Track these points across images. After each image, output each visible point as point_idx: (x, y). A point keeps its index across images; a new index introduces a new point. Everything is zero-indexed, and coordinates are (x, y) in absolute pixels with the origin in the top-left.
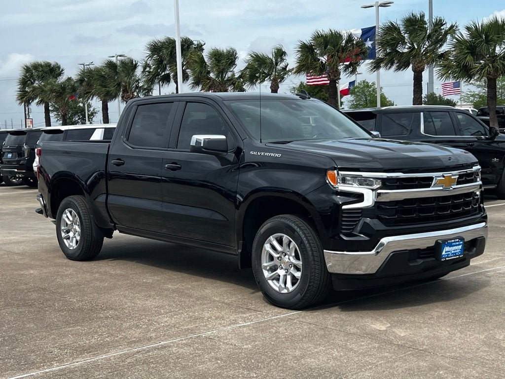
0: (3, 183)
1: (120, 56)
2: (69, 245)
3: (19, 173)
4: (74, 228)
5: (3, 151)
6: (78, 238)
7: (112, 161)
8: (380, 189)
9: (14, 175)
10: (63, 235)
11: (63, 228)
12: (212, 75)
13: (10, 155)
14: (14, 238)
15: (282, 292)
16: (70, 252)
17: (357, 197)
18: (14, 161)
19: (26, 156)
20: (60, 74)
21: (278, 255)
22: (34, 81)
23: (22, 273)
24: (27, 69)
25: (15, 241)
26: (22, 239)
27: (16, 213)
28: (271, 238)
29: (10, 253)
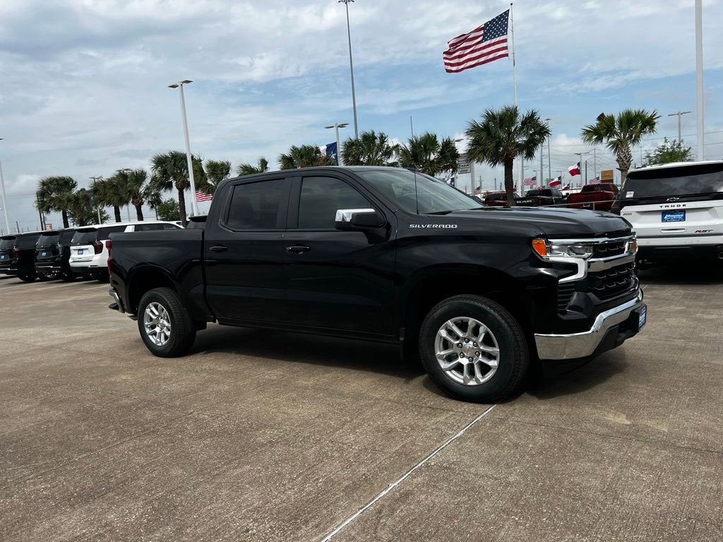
0: (38, 278)
1: (126, 170)
2: (156, 341)
3: (55, 269)
4: (161, 322)
5: (37, 250)
6: (168, 333)
7: (211, 248)
8: (592, 258)
9: (49, 271)
10: (148, 331)
11: (146, 323)
12: (209, 182)
13: (44, 254)
14: (77, 334)
15: (469, 384)
16: (158, 349)
17: (570, 269)
18: (49, 259)
19: (60, 253)
20: (74, 185)
21: (458, 342)
22: (52, 193)
23: (113, 380)
24: (43, 183)
25: (81, 338)
26: (88, 335)
27: (64, 306)
28: (449, 322)
29: (82, 353)
